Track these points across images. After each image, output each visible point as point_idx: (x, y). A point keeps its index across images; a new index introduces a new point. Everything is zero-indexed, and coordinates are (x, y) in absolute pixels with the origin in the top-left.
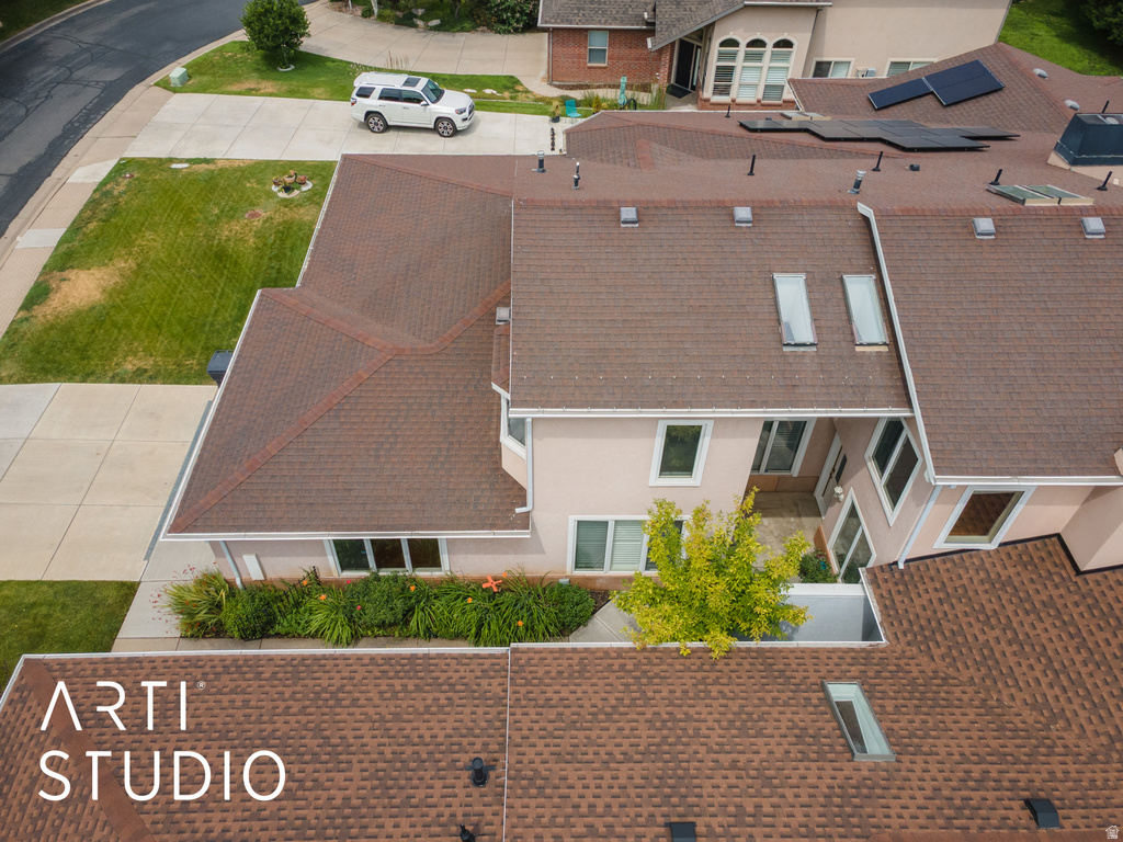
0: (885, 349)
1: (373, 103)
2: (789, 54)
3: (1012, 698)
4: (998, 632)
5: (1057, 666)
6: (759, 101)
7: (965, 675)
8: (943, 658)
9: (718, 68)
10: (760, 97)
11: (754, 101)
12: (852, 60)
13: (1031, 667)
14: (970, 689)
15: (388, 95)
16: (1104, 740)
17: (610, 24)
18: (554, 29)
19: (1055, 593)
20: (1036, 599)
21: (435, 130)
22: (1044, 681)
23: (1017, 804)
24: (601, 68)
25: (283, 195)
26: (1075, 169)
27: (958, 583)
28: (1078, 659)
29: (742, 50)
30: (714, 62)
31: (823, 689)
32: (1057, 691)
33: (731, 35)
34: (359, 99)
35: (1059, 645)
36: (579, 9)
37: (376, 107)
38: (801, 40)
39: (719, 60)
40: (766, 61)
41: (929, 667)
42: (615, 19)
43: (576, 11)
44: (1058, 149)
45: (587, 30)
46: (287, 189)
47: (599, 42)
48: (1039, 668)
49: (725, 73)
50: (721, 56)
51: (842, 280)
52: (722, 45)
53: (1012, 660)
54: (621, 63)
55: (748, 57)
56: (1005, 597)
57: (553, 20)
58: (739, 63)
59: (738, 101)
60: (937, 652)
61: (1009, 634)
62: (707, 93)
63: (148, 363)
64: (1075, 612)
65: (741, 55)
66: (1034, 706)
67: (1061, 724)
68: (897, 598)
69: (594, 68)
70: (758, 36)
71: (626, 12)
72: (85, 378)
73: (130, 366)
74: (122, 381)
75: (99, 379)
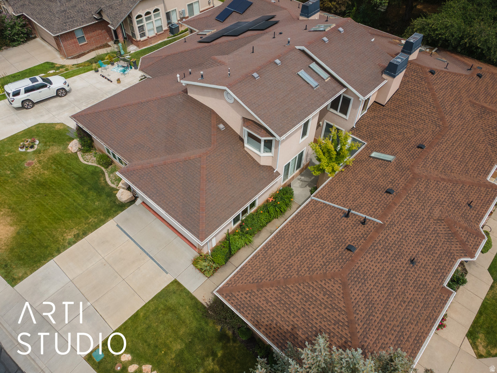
0: (330, 78)
1: (23, 96)
2: (159, 13)
3: (395, 136)
4: (382, 126)
5: (396, 125)
6: (156, 34)
7: (384, 138)
8: (378, 138)
9: (139, 27)
10: (156, 32)
11: (155, 35)
12: (176, 8)
13: (393, 128)
14: (388, 139)
15: (28, 90)
16: (414, 131)
17: (83, 25)
18: (61, 35)
19: (383, 112)
20: (382, 116)
21: (57, 95)
22: (396, 129)
23: (417, 149)
24: (85, 44)
25: (30, 150)
26: (310, 18)
27: (367, 123)
28: (397, 121)
29: (144, 17)
30: (136, 26)
31: (371, 157)
32: (400, 129)
33: (139, 14)
34: (14, 98)
35: (393, 121)
36: (65, 23)
37: (26, 97)
38: (160, 7)
39: (138, 24)
40: (153, 19)
41: (378, 141)
42: (83, 22)
43: (65, 25)
44: (301, 15)
45: (73, 31)
46: (32, 147)
47: (79, 35)
48: (393, 127)
49: (141, 28)
50: (138, 22)
51: (309, 67)
52: (137, 18)
53: (388, 129)
54: (92, 39)
55: (147, 19)
56: (377, 119)
57: (58, 32)
58: (145, 23)
59: (150, 37)
60: (376, 138)
61: (384, 125)
62: (138, 38)
63: (75, 231)
64: (389, 113)
65: (144, 20)
66: (399, 134)
67: (405, 134)
68: (360, 134)
69: (83, 45)
70: (148, 10)
71: (85, 18)
72: (59, 251)
73: (69, 237)
74: (75, 242)
75: (65, 248)
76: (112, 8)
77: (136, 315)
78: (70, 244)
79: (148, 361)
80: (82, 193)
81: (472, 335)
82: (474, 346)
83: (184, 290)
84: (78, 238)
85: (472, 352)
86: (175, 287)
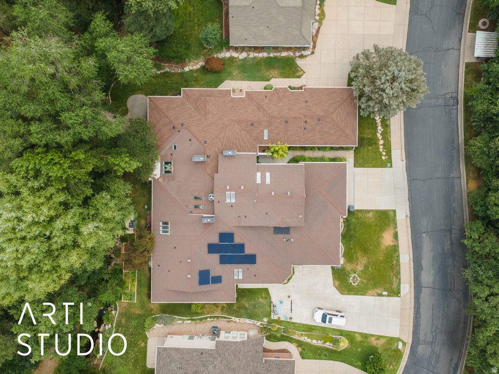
63: (368, 215)
71: (270, 364)
72: (377, 211)
73: (371, 215)
74: (371, 210)
75: (375, 211)
76: (256, 351)
77: (372, 167)
78: (372, 211)
79: (380, 152)
80: (355, 231)
81: (299, 77)
82: (302, 75)
83: (355, 161)
84: (368, 211)
85: (305, 75)
86: (357, 165)
